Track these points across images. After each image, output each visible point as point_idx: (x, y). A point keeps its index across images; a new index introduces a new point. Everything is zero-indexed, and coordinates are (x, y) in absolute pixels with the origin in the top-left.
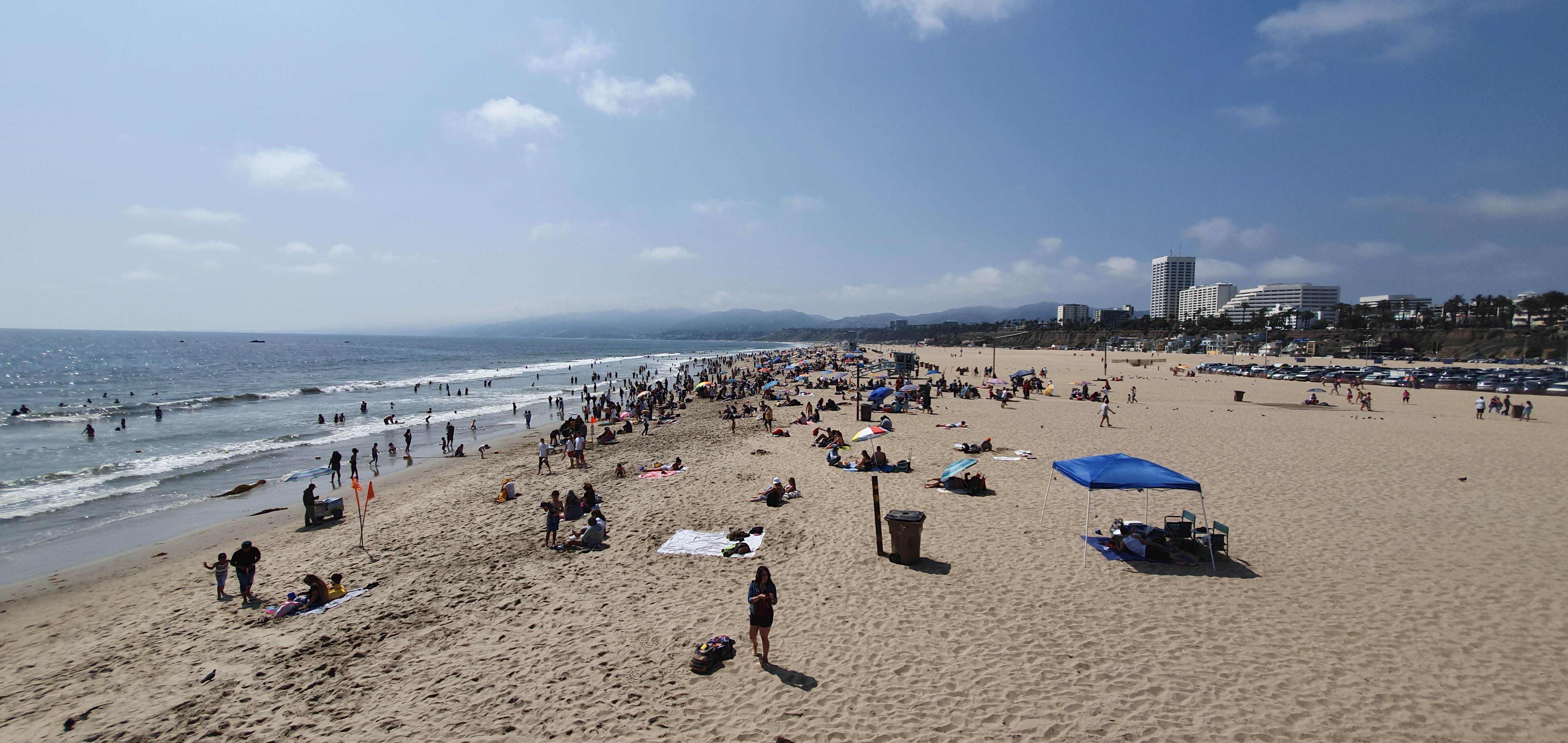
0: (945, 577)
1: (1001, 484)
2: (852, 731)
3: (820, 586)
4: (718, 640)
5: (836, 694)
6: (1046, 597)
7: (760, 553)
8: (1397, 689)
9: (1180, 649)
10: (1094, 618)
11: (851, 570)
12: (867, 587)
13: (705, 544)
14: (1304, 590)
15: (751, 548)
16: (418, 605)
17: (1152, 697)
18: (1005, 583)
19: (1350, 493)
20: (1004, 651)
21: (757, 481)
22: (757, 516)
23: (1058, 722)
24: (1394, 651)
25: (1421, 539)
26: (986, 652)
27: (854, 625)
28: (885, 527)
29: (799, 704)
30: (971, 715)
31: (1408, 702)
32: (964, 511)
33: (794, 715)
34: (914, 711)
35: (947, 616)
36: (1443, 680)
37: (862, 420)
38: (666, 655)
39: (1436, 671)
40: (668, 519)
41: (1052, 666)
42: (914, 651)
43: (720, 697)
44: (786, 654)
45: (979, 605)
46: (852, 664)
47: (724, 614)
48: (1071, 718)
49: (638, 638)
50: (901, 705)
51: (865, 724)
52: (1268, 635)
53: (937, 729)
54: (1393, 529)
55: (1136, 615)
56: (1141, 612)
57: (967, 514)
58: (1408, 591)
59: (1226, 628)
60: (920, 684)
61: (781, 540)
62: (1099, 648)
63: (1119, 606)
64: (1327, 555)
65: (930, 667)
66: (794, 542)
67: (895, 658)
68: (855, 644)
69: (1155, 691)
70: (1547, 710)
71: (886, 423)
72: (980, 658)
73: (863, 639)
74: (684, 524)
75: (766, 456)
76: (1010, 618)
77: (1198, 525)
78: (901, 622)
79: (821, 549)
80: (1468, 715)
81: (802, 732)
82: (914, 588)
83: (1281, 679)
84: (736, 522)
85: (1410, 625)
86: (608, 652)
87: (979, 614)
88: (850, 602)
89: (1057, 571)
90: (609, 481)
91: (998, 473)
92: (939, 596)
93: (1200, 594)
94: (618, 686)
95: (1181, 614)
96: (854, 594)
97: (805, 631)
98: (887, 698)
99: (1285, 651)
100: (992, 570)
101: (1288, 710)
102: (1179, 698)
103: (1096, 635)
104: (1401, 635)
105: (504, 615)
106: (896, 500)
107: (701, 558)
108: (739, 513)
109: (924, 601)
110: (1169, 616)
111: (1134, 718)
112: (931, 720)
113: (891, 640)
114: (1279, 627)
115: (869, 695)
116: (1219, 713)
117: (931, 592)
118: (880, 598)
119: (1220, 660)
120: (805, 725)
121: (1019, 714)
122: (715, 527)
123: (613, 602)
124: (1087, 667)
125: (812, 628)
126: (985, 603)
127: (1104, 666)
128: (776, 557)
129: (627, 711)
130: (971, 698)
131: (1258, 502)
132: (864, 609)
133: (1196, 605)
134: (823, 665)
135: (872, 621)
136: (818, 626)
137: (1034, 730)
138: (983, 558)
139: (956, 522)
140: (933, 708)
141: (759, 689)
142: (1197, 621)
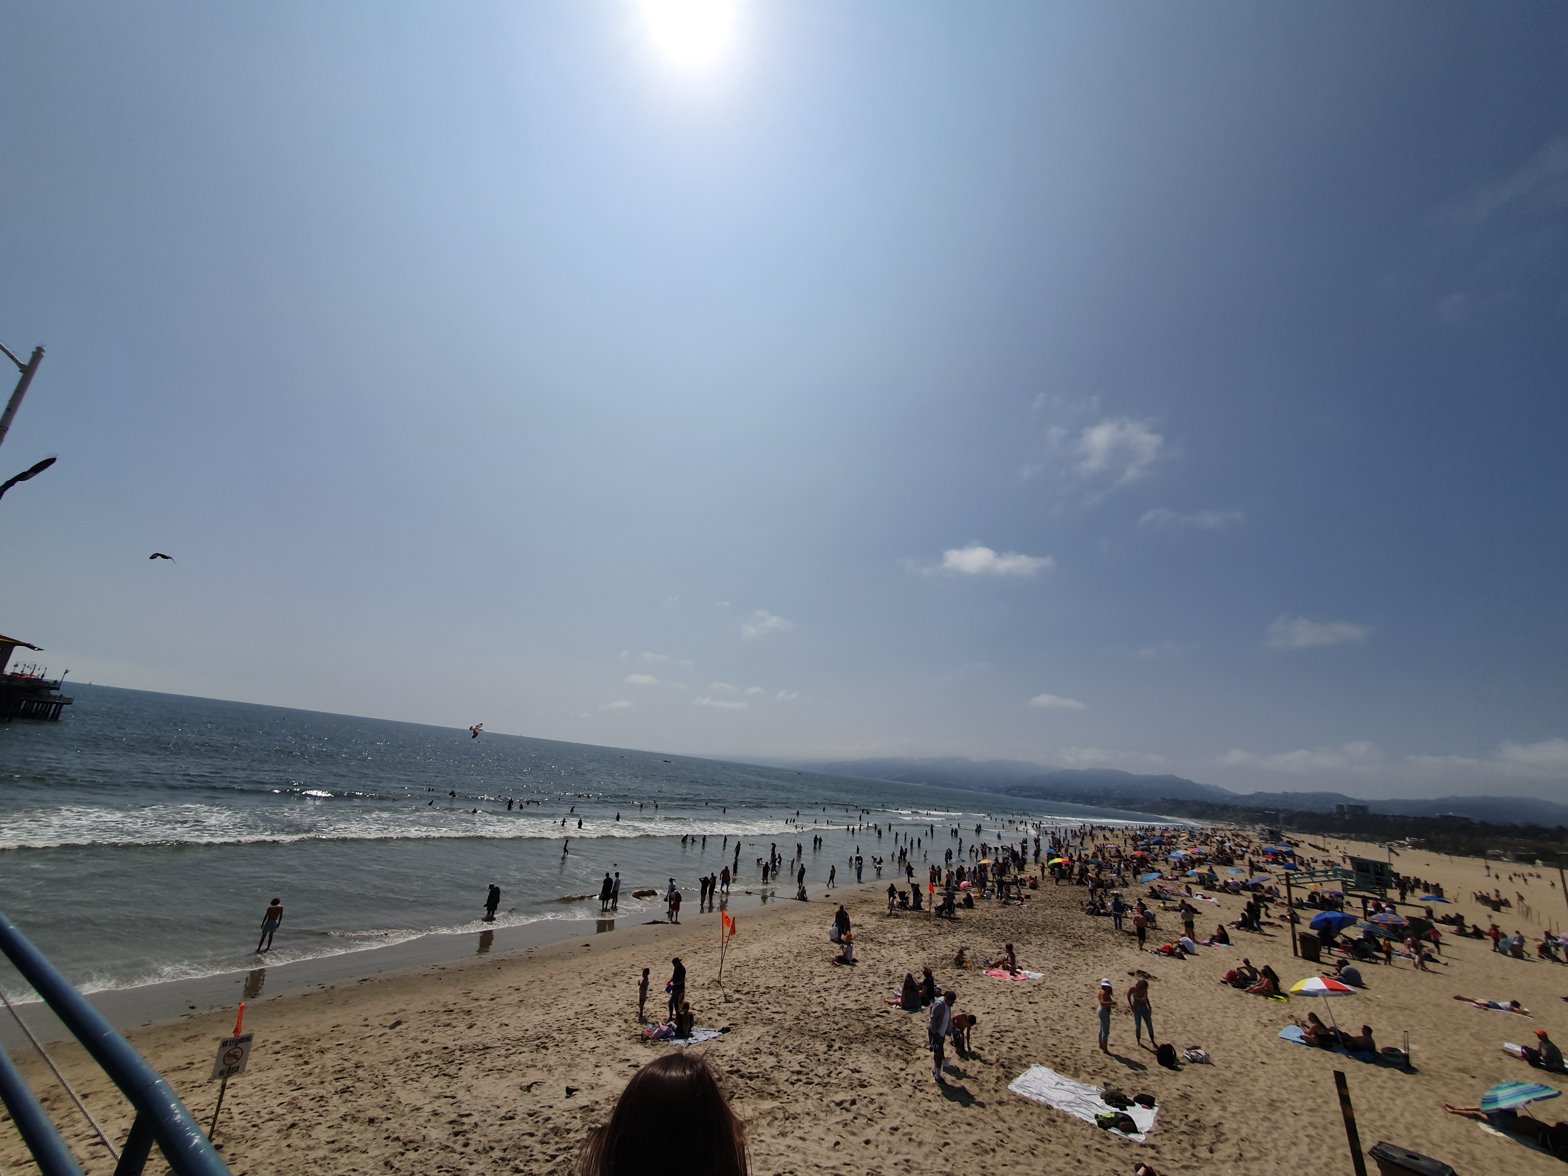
7: (1152, 1141)
13: (1071, 1097)
15: (1138, 1127)
16: (761, 1070)
22: (1144, 1076)
28: (1372, 1169)
37: (1306, 960)
40: (1021, 1043)
61: (1183, 1128)
66: (1207, 1138)
71: (1349, 974)
74: (1041, 1057)
84: (1112, 1075)
90: (949, 969)
105: (840, 1116)
107: (1066, 1117)
122: (1084, 1075)
128: (1178, 1156)
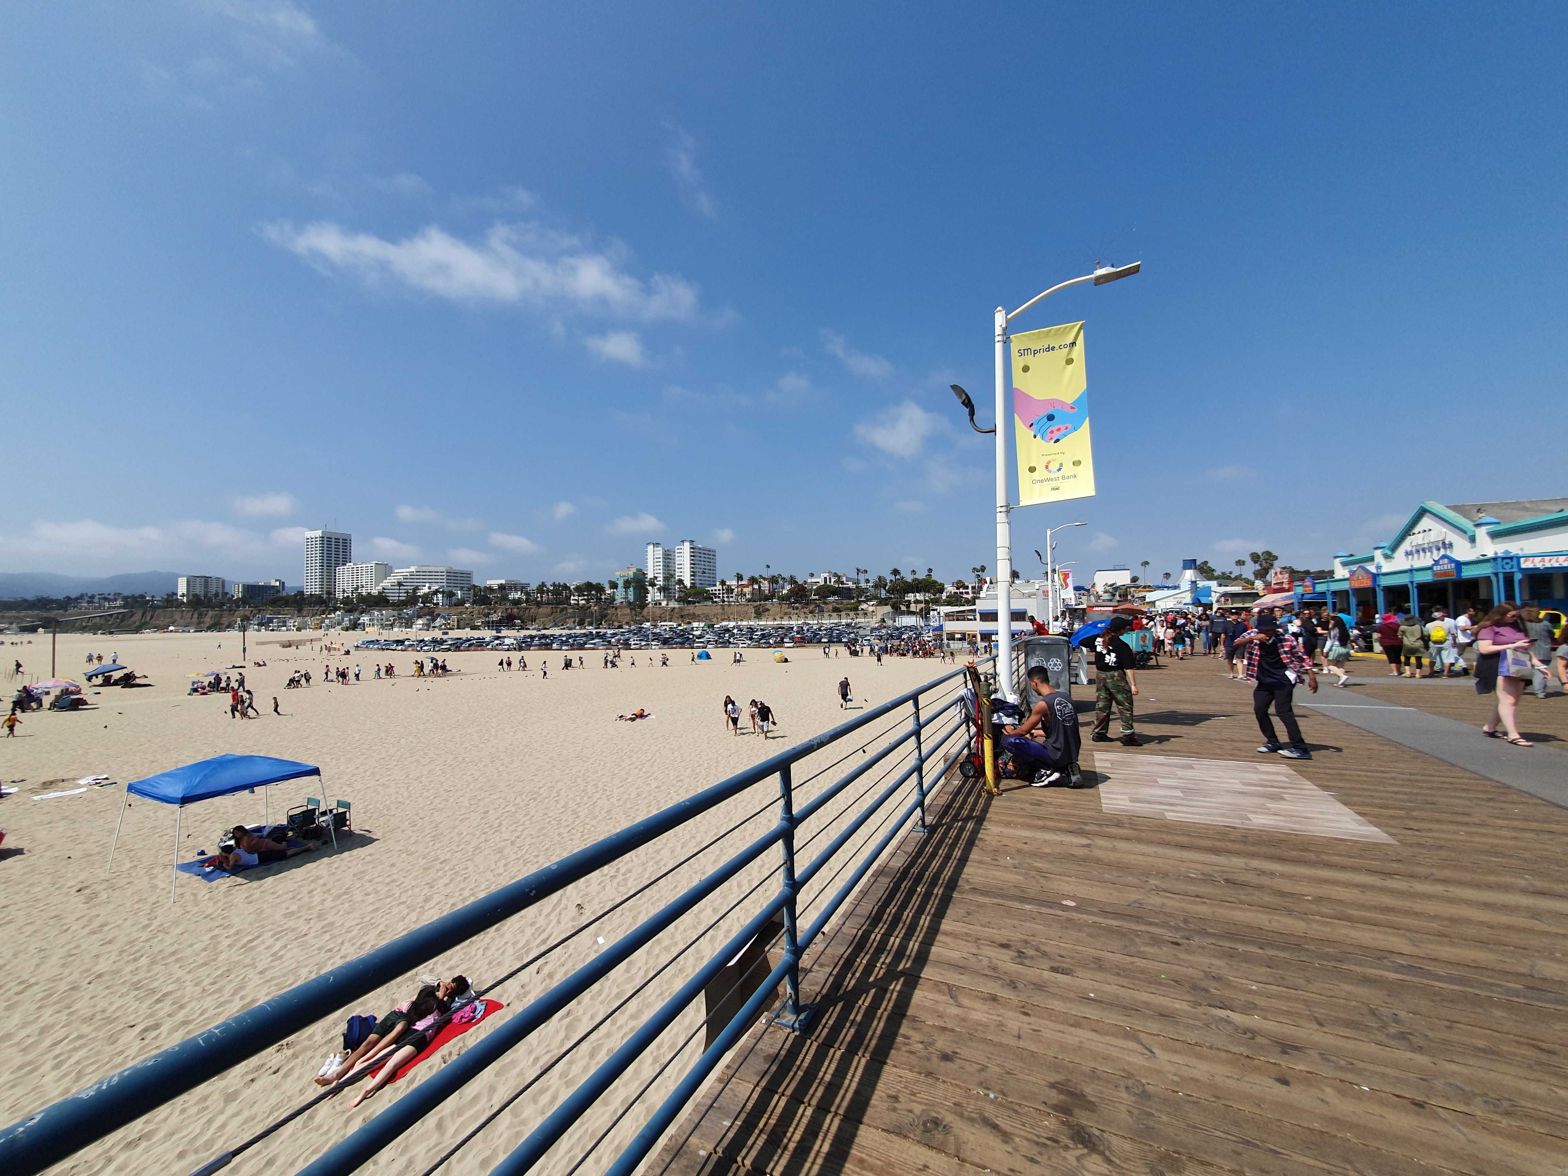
1: (41, 835)
9: (285, 947)
10: (177, 961)
24: (469, 863)
41: (98, 1053)
52: (377, 892)
55: (237, 933)
56: (245, 926)
59: (338, 902)
63: (217, 931)
64: (436, 802)
77: (322, 809)
91: (40, 818)
93: (317, 879)
95: (294, 908)
99: (389, 900)
103: (176, 981)
104: (477, 848)
110: (278, 916)
119: (327, 936)
124: (157, 1027)
131: (389, 769)
133: (310, 892)
142: (309, 909)
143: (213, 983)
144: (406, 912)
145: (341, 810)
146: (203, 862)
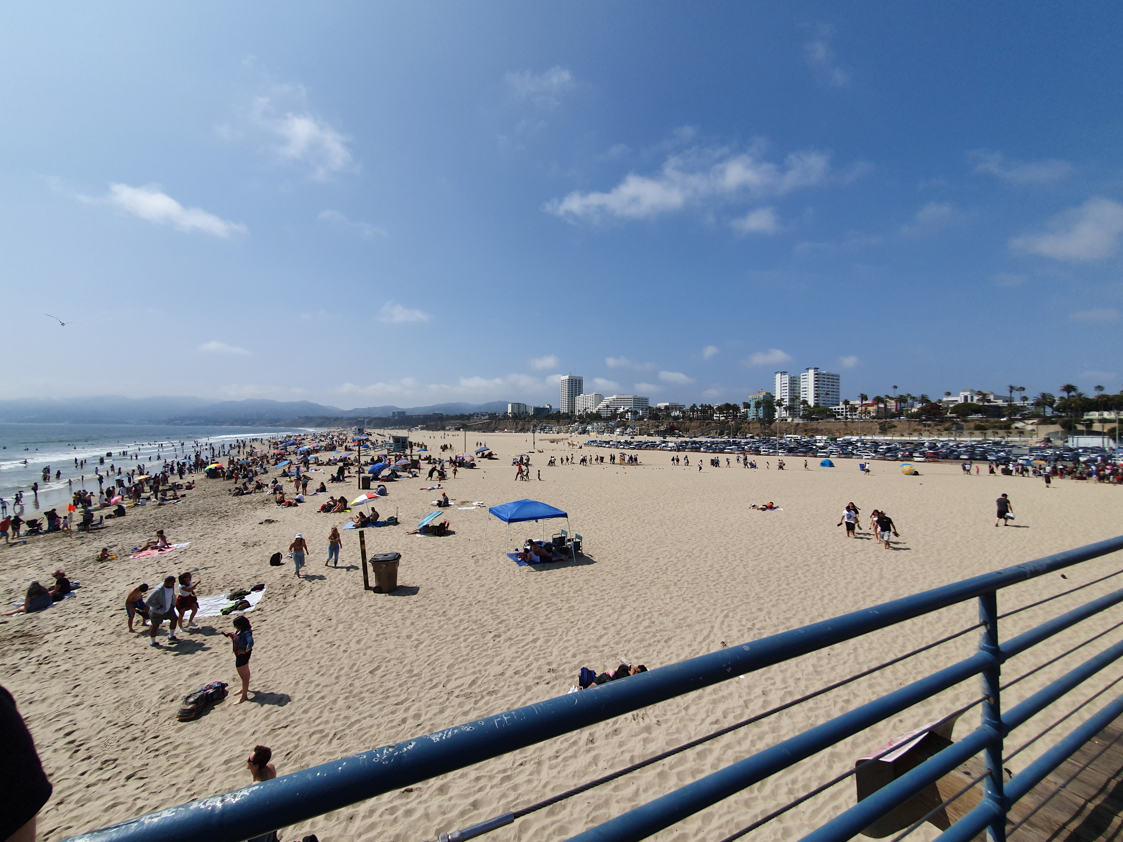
0: (414, 597)
1: (461, 526)
2: (331, 725)
3: (314, 622)
4: (210, 687)
5: (320, 701)
6: (480, 597)
7: (259, 606)
8: (646, 610)
9: (551, 612)
10: (507, 604)
11: (342, 605)
12: (353, 615)
14: (615, 566)
15: (251, 604)
17: (533, 645)
18: (455, 593)
19: (643, 510)
20: (448, 639)
21: (263, 546)
22: (260, 575)
23: (478, 675)
24: (648, 591)
25: (667, 531)
26: (437, 641)
27: (340, 646)
28: (370, 569)
29: (286, 718)
30: (422, 688)
31: (650, 615)
32: (433, 548)
33: (280, 728)
34: (381, 696)
35: (412, 623)
36: (665, 601)
37: (363, 488)
38: (150, 714)
39: (663, 597)
41: (478, 641)
42: (386, 654)
43: (208, 734)
44: (278, 682)
45: (436, 611)
46: (335, 675)
47: (218, 664)
48: (486, 670)
49: (118, 707)
50: (372, 695)
51: (341, 717)
52: (596, 595)
53: (396, 704)
54: (657, 527)
55: (531, 598)
56: (534, 595)
57: (435, 550)
58: (658, 559)
59: (576, 595)
60: (387, 676)
61: (281, 591)
62: (507, 622)
63: (523, 594)
64: (628, 545)
65: (396, 662)
66: (293, 591)
67: (370, 662)
68: (339, 660)
69: (535, 641)
70: (699, 606)
71: (381, 490)
72: (433, 647)
73: (346, 654)
75: (273, 524)
76: (456, 616)
77: (569, 538)
78: (378, 635)
79: (317, 594)
80: (672, 615)
81: (287, 739)
82: (391, 608)
83: (598, 617)
84: (238, 583)
85: (656, 576)
86: (78, 729)
87: (435, 617)
88: (338, 630)
89: (489, 578)
90: (90, 567)
91: (460, 518)
92: (408, 611)
93: (567, 577)
94: (89, 757)
95: (555, 592)
96: (342, 623)
97: (296, 660)
98: (361, 693)
99: (602, 601)
100: (447, 586)
101: (599, 634)
102: (547, 641)
103: (507, 615)
104: (652, 582)
106: (384, 546)
108: (242, 576)
109: (397, 617)
110: (548, 594)
111: (522, 660)
112: (393, 699)
113: (369, 650)
114: (601, 589)
115: (347, 695)
116: (566, 644)
117: (403, 609)
118: (364, 621)
119: (571, 614)
120: (290, 733)
121: (455, 677)
122: (215, 591)
123: (87, 681)
124: (499, 636)
125: (304, 656)
126: (440, 609)
127: (509, 633)
128: (275, 606)
129: (99, 778)
130: (423, 676)
131: (602, 520)
132: (350, 631)
133: (563, 585)
134: (310, 682)
135: (356, 639)
136: (309, 653)
137: (462, 685)
138: (442, 578)
139: (427, 556)
140: (395, 690)
141: (249, 717)
142: (563, 594)
143: (521, 622)
144: (611, 611)
145: (578, 540)
146: (517, 555)
